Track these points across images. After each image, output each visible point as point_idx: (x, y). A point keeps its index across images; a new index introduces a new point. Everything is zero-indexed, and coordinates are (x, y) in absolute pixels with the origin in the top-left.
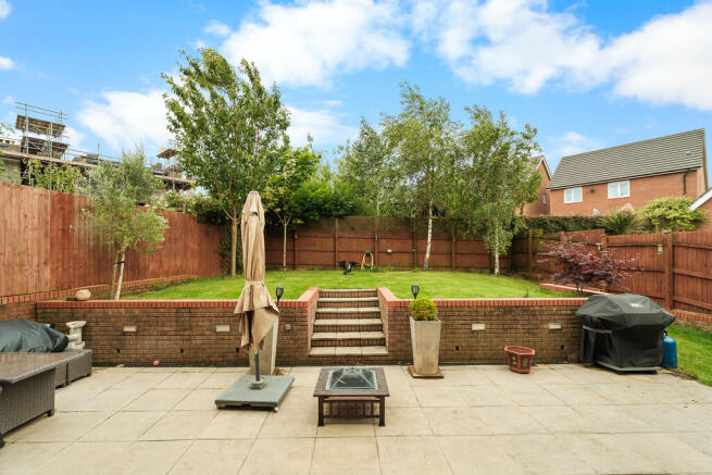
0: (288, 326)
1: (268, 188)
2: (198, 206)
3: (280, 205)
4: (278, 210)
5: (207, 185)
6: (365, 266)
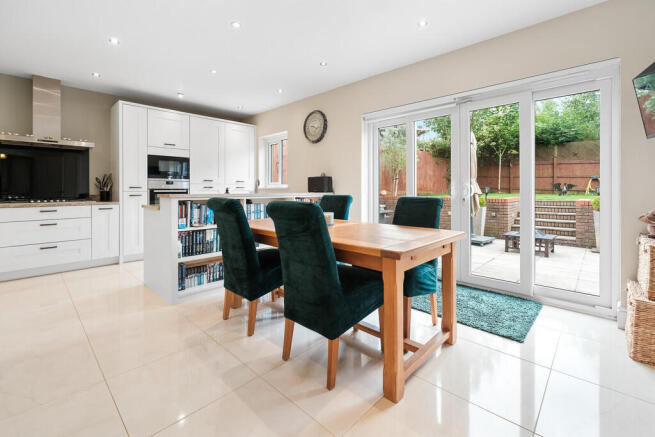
0: (494, 214)
1: (485, 127)
2: (433, 146)
3: (495, 139)
4: (494, 143)
5: (439, 131)
6: (591, 191)
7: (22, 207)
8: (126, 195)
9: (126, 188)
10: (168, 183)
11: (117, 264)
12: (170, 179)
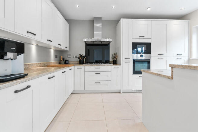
7: (91, 66)
8: (124, 62)
9: (124, 59)
10: (141, 56)
11: (120, 93)
12: (142, 54)
